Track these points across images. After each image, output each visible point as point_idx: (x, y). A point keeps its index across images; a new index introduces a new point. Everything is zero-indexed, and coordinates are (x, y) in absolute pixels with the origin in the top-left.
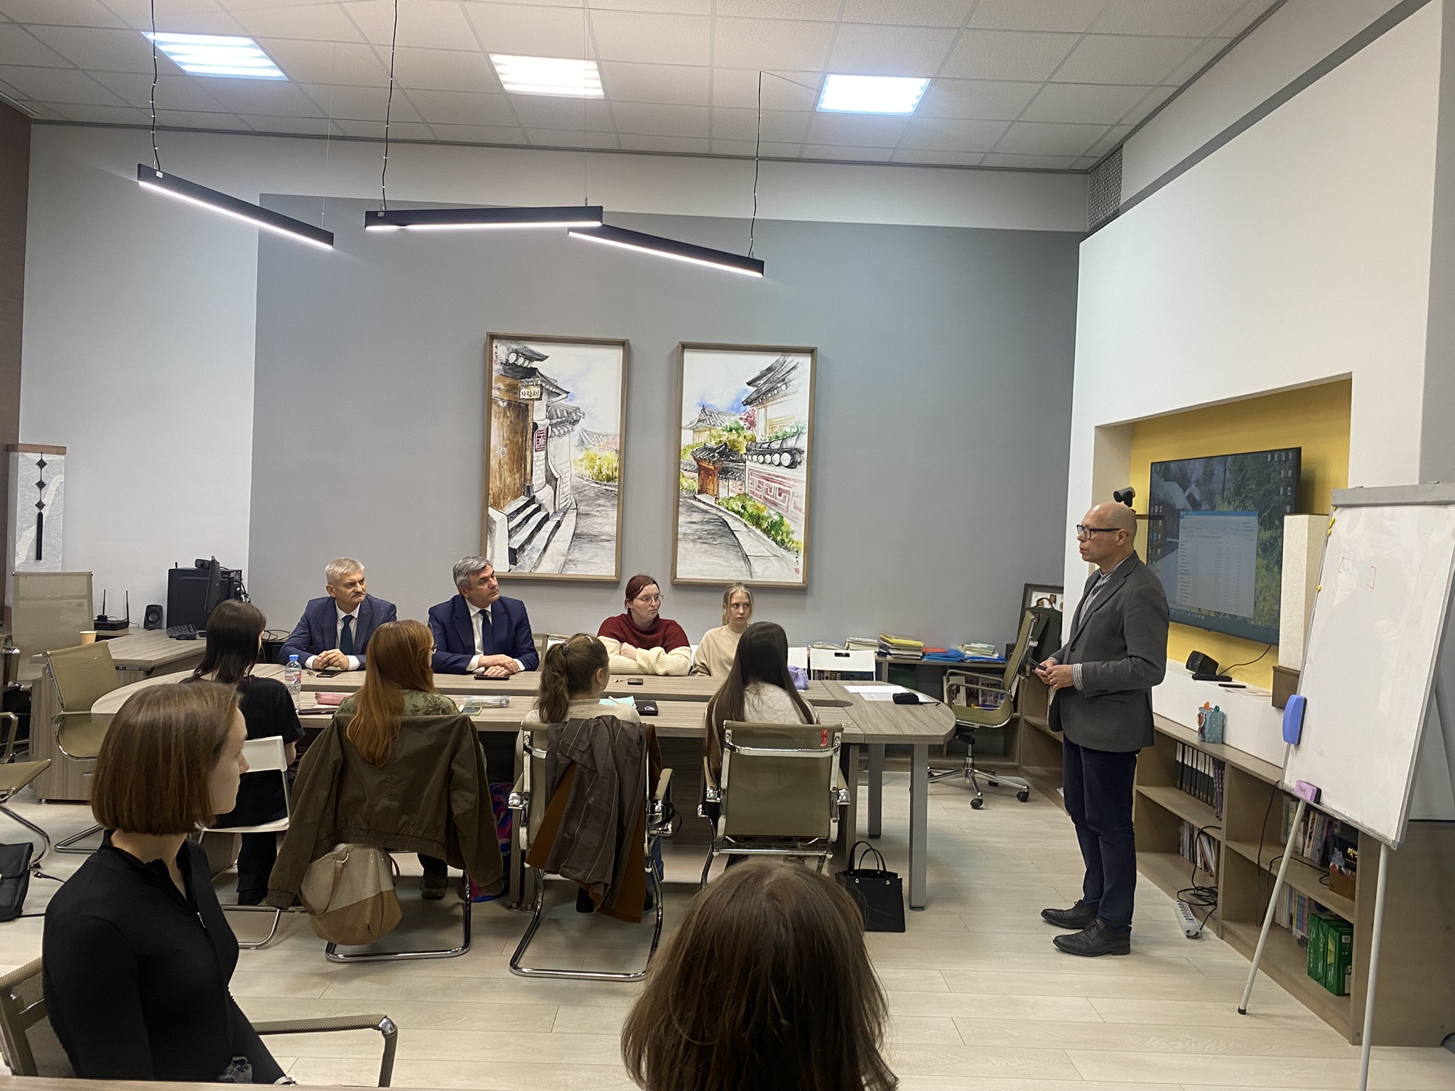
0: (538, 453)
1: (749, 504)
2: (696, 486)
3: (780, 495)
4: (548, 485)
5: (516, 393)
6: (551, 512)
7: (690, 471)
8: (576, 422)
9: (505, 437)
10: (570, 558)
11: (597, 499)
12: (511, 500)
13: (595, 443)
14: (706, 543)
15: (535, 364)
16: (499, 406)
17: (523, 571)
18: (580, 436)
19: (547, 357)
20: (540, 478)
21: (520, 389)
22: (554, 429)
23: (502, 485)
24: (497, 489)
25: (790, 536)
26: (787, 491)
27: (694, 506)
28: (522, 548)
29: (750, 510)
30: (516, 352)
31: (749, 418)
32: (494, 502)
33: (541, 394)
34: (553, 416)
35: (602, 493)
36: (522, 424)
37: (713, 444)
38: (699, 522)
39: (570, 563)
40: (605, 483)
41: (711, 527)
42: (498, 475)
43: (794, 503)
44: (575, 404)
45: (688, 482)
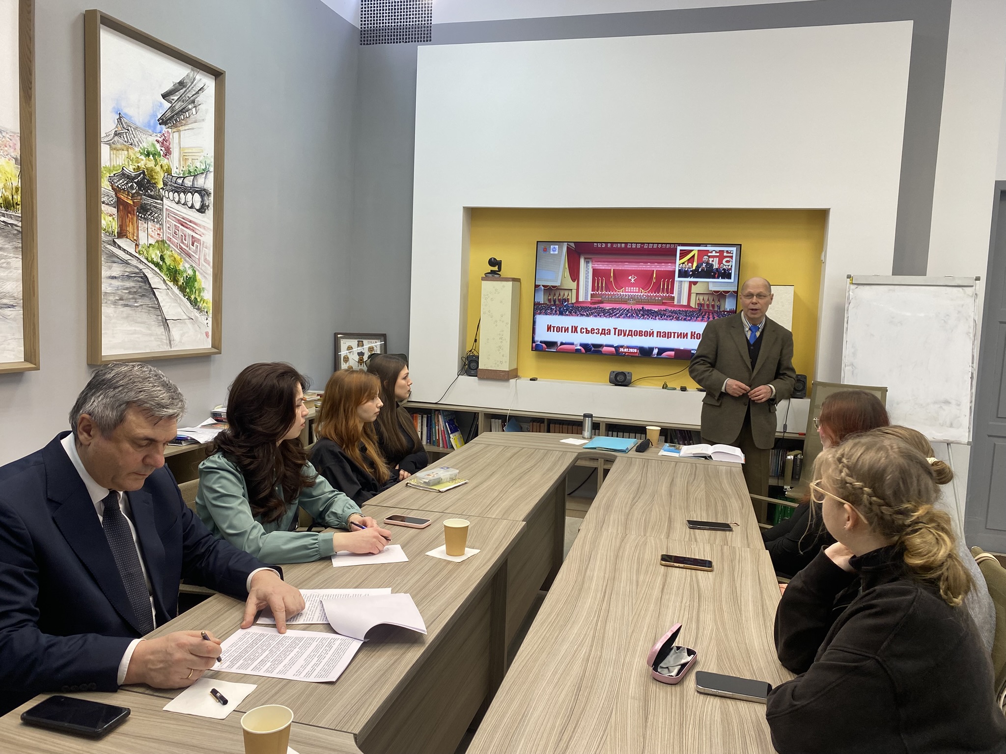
1: (167, 253)
2: (116, 227)
3: (193, 246)
7: (106, 204)
14: (127, 305)
25: (202, 294)
26: (198, 239)
27: (113, 255)
29: (168, 261)
31: (165, 143)
37: (130, 169)
38: (119, 277)
41: (132, 284)
43: (204, 255)
45: (107, 220)
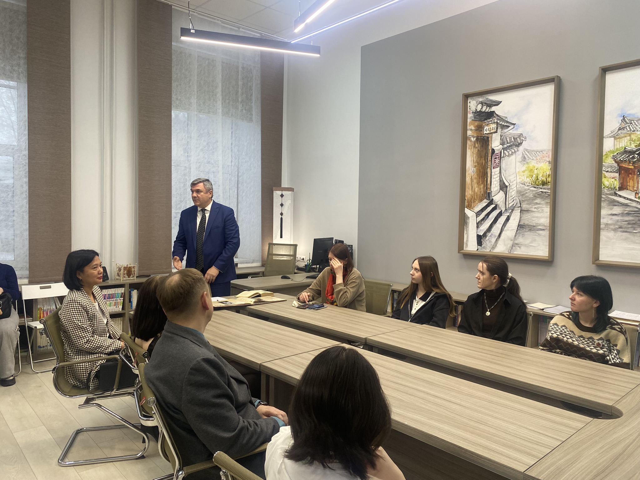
0: (494, 169)
2: (617, 184)
4: (501, 191)
5: (481, 131)
6: (503, 210)
7: (610, 172)
8: (520, 144)
9: (475, 161)
10: (516, 242)
11: (535, 199)
12: (478, 202)
13: (533, 158)
14: (626, 232)
15: (493, 109)
16: (471, 141)
17: (486, 251)
18: (523, 154)
19: (501, 102)
20: (496, 186)
21: (484, 127)
22: (505, 152)
23: (473, 193)
24: (470, 196)
27: (614, 201)
28: (485, 235)
30: (482, 103)
32: (468, 204)
33: (497, 128)
34: (504, 142)
35: (539, 195)
36: (485, 151)
37: (632, 147)
38: (619, 214)
39: (516, 246)
40: (541, 186)
41: (631, 218)
42: (470, 187)
44: (519, 131)
45: (610, 181)
